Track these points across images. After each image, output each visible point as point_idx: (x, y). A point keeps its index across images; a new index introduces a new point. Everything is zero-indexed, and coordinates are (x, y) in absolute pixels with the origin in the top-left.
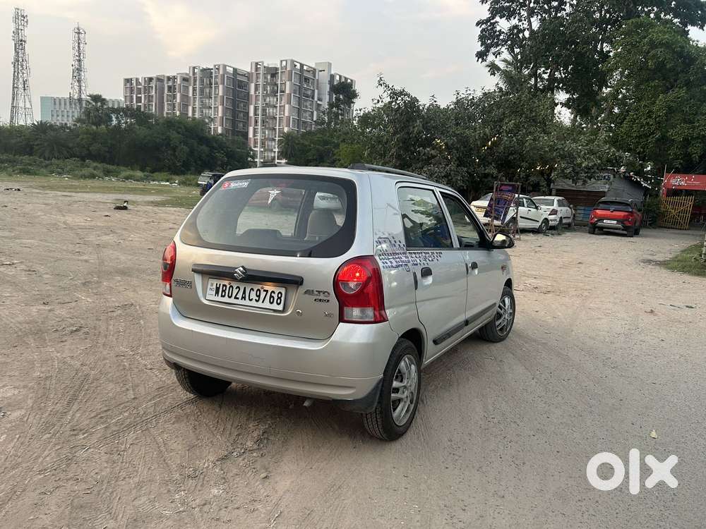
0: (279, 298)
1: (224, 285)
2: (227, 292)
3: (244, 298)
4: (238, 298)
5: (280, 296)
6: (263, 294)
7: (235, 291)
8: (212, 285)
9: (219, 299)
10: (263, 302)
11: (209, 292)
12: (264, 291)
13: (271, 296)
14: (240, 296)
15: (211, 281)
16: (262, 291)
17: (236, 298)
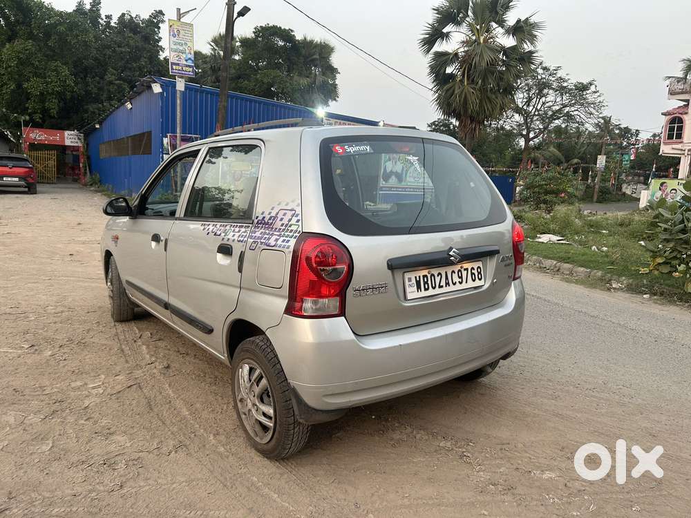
0: (479, 273)
1: (424, 276)
2: (429, 282)
3: (447, 284)
4: (442, 287)
5: (479, 270)
6: (464, 273)
7: (438, 279)
8: (410, 280)
9: (423, 293)
10: (466, 282)
11: (408, 290)
12: (465, 270)
13: (472, 274)
14: (443, 283)
15: (407, 276)
16: (463, 270)
17: (441, 287)
